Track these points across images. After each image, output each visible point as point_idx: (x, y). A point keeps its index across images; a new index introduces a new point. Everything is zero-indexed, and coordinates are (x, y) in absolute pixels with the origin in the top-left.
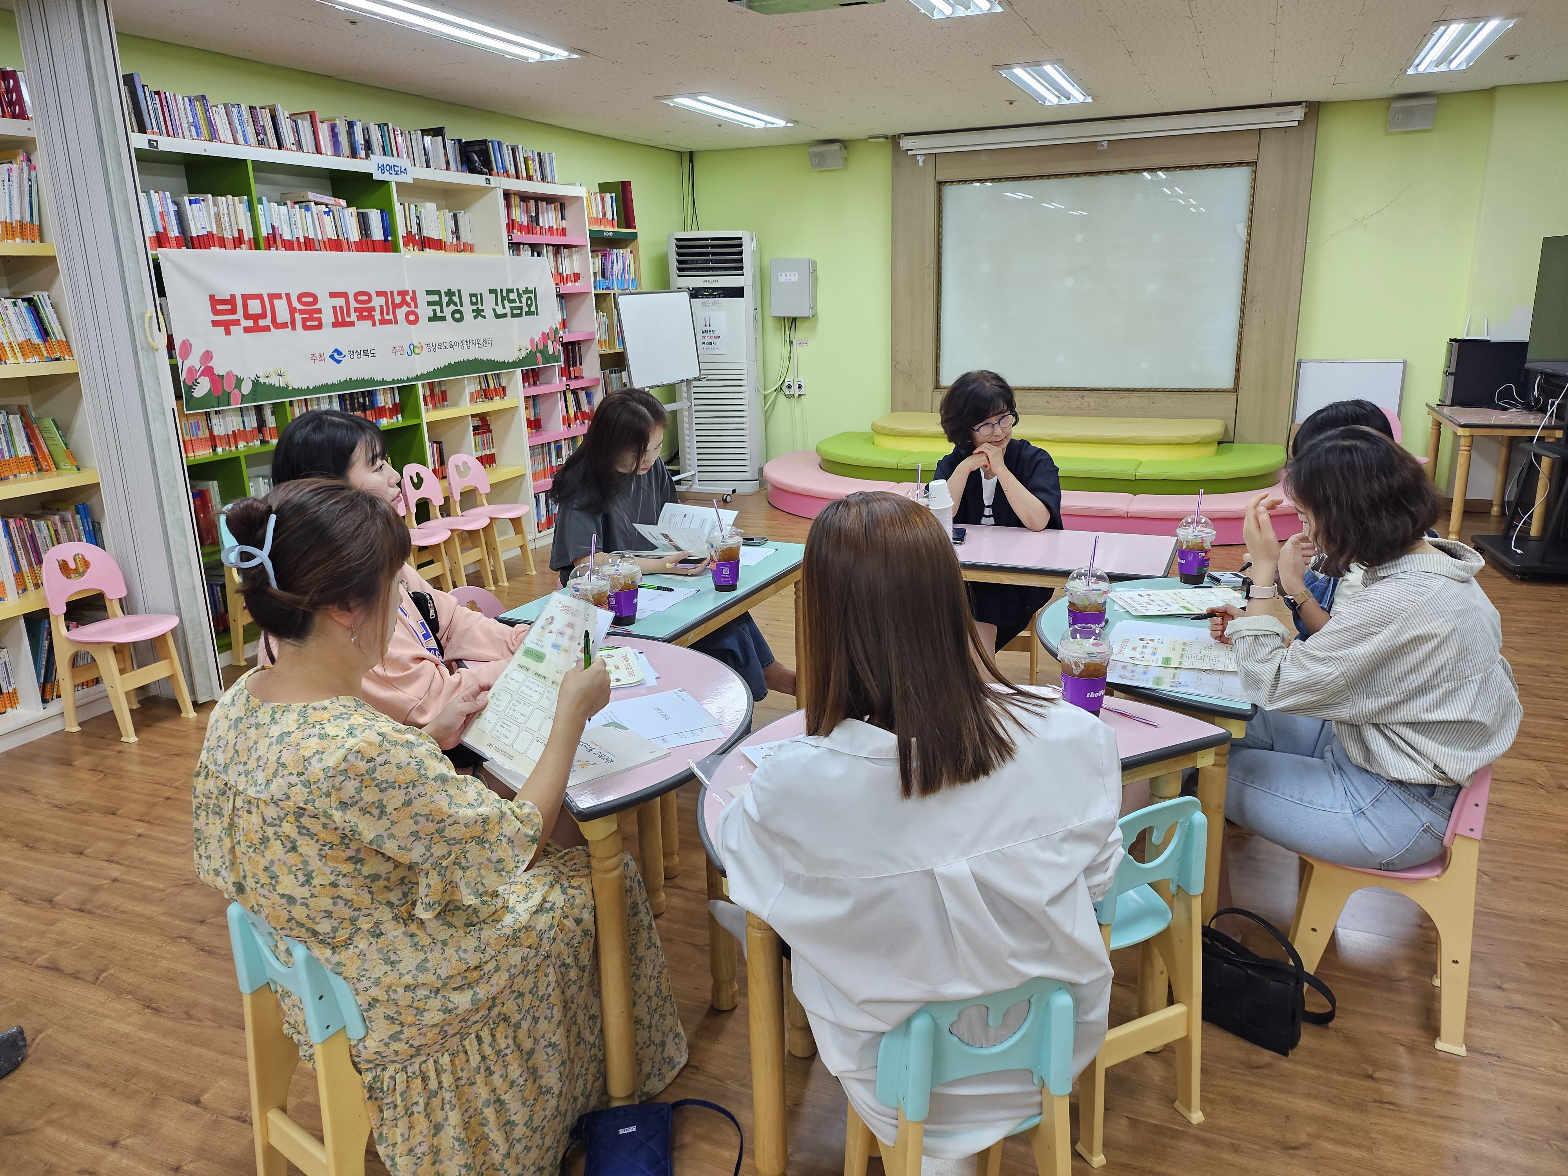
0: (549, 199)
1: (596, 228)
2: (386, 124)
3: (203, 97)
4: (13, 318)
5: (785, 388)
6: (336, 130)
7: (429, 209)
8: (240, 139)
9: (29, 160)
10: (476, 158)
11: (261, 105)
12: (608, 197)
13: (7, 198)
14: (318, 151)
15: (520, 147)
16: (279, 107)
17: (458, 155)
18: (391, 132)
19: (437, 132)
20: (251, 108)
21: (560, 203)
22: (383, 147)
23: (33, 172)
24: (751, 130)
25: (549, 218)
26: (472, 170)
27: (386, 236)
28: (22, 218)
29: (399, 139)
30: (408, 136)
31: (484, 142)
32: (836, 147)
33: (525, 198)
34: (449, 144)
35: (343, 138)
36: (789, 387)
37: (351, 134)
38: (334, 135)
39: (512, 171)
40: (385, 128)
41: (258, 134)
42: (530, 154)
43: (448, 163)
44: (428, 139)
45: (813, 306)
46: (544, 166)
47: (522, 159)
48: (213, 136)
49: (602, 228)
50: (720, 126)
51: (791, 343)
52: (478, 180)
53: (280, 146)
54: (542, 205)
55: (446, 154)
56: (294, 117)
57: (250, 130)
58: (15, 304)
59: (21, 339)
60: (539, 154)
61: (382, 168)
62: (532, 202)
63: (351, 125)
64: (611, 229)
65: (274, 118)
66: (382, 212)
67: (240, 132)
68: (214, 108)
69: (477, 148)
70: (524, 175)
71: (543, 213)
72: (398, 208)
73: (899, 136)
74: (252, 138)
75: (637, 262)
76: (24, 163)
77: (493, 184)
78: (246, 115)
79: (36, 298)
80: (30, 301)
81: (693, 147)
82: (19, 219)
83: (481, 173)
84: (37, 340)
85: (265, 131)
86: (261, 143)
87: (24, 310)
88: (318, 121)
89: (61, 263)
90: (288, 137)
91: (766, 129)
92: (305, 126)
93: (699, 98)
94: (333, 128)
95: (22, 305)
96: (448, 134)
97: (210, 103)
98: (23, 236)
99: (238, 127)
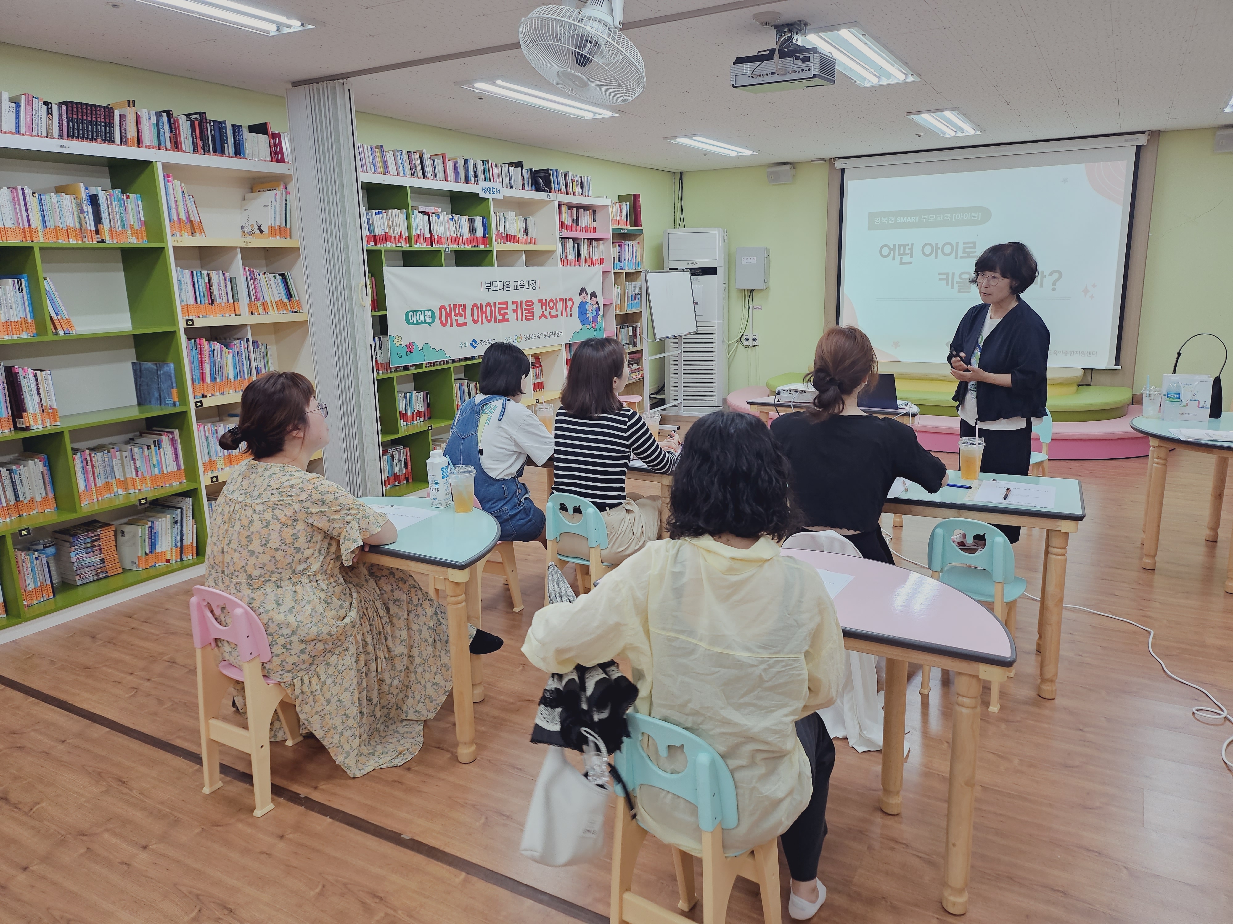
0: (585, 208)
1: (616, 226)
2: (487, 161)
3: (381, 146)
4: (273, 286)
5: (743, 340)
6: (457, 165)
7: (511, 214)
8: (401, 173)
9: (286, 188)
10: (541, 181)
11: (415, 150)
12: (624, 204)
13: (273, 212)
14: (446, 180)
15: (570, 173)
16: (425, 152)
17: (530, 179)
18: (490, 165)
19: (518, 165)
20: (408, 152)
21: (593, 210)
22: (485, 175)
23: (288, 195)
24: (728, 157)
25: (585, 220)
26: (538, 189)
27: (484, 234)
28: (281, 223)
29: (495, 170)
30: (500, 167)
31: (548, 170)
32: (787, 167)
33: (570, 207)
34: (525, 172)
35: (461, 171)
36: (747, 340)
37: (466, 167)
38: (456, 168)
39: (564, 189)
40: (487, 163)
41: (411, 169)
42: (575, 178)
43: (524, 185)
44: (511, 169)
45: (766, 282)
46: (584, 185)
47: (571, 181)
48: (386, 171)
49: (619, 227)
50: (705, 155)
51: (749, 308)
52: (542, 196)
53: (424, 177)
54: (581, 211)
55: (523, 179)
56: (433, 158)
57: (407, 166)
58: (275, 277)
59: (277, 299)
60: (581, 177)
61: (485, 190)
62: (575, 209)
63: (466, 162)
64: (625, 227)
65: (421, 159)
66: (483, 218)
67: (401, 168)
68: (387, 153)
69: (542, 175)
70: (572, 192)
71: (581, 217)
72: (493, 216)
73: (834, 159)
74: (408, 172)
75: (642, 250)
76: (283, 190)
77: (552, 199)
78: (405, 157)
79: (286, 274)
80: (283, 275)
81: (683, 170)
82: (279, 224)
83: (543, 191)
84: (285, 300)
85: (416, 167)
86: (413, 175)
87: (279, 281)
88: (447, 160)
89: (302, 251)
90: (429, 171)
91: (737, 157)
92: (439, 163)
93: (694, 138)
94: (455, 164)
95: (279, 278)
96: (525, 166)
97: (385, 150)
98: (281, 235)
99: (400, 165)
